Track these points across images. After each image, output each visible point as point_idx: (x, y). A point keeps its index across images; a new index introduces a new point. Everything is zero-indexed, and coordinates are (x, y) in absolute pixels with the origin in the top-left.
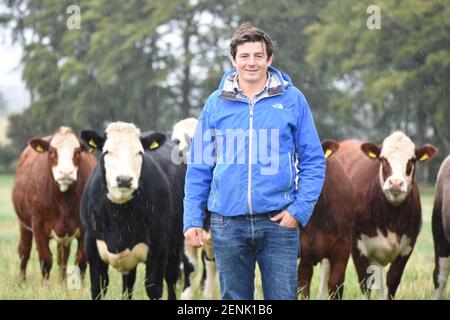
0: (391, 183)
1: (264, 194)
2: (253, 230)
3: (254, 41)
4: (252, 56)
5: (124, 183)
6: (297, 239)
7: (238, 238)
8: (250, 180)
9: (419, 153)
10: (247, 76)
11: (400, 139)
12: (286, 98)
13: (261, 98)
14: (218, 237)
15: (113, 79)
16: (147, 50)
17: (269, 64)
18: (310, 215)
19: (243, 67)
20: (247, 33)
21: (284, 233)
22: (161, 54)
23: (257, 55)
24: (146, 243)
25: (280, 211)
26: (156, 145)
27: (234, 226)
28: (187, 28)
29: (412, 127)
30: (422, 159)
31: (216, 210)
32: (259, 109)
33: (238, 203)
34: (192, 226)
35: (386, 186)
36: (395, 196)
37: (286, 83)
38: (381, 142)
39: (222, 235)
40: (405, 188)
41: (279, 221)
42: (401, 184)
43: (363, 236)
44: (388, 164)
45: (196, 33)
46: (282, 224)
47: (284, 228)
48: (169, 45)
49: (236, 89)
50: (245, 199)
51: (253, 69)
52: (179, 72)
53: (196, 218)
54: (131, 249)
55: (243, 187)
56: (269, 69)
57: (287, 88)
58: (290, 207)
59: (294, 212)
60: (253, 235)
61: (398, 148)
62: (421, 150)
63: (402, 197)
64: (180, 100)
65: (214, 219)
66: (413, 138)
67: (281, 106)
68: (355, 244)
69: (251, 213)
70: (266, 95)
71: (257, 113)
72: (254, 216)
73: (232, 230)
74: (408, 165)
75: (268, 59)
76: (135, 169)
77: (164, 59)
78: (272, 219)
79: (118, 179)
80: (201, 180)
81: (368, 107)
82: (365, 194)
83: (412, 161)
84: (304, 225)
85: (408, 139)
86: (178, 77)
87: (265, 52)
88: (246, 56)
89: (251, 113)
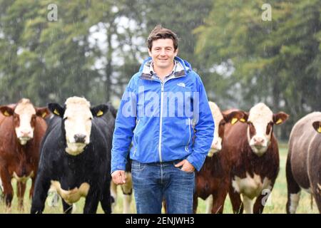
0: (255, 140)
1: (171, 147)
2: (162, 173)
3: (164, 38)
4: (163, 49)
5: (80, 140)
6: (193, 180)
7: (151, 179)
8: (160, 137)
9: (275, 119)
10: (160, 63)
11: (262, 109)
12: (187, 79)
13: (169, 79)
14: (137, 178)
15: (57, 64)
16: (81, 43)
17: (175, 55)
18: (203, 163)
19: (157, 57)
20: (159, 33)
21: (184, 175)
22: (91, 46)
23: (167, 48)
24: (88, 182)
25: (181, 160)
26: (101, 113)
27: (149, 170)
28: (110, 28)
29: (270, 99)
30: (277, 123)
31: (136, 159)
32: (168, 87)
33: (151, 154)
34: (117, 169)
35: (252, 143)
36: (258, 149)
37: (187, 68)
38: (248, 111)
39: (140, 176)
40: (265, 144)
41: (181, 167)
42: (263, 141)
43: (236, 178)
44: (253, 126)
45: (115, 32)
46: (182, 169)
47: (184, 172)
48: (96, 40)
49: (151, 72)
50: (157, 151)
51: (165, 58)
52: (104, 59)
53: (120, 164)
54: (78, 187)
55: (156, 142)
56: (176, 58)
57: (188, 72)
58: (189, 157)
59: (192, 161)
60: (162, 177)
61: (261, 115)
62: (277, 116)
63: (263, 150)
64: (104, 79)
65: (134, 165)
66: (271, 108)
67: (183, 85)
68: (231, 183)
69: (161, 161)
70: (173, 77)
71: (166, 89)
72: (163, 163)
73: (147, 173)
74: (268, 127)
75: (175, 51)
76: (87, 130)
77: (93, 50)
78: (176, 166)
79: (75, 137)
80: (124, 136)
81: (238, 85)
82: (238, 147)
83: (271, 124)
84: (199, 170)
85: (268, 108)
86: (103, 63)
87: (172, 46)
88: (159, 49)
89: (162, 89)
